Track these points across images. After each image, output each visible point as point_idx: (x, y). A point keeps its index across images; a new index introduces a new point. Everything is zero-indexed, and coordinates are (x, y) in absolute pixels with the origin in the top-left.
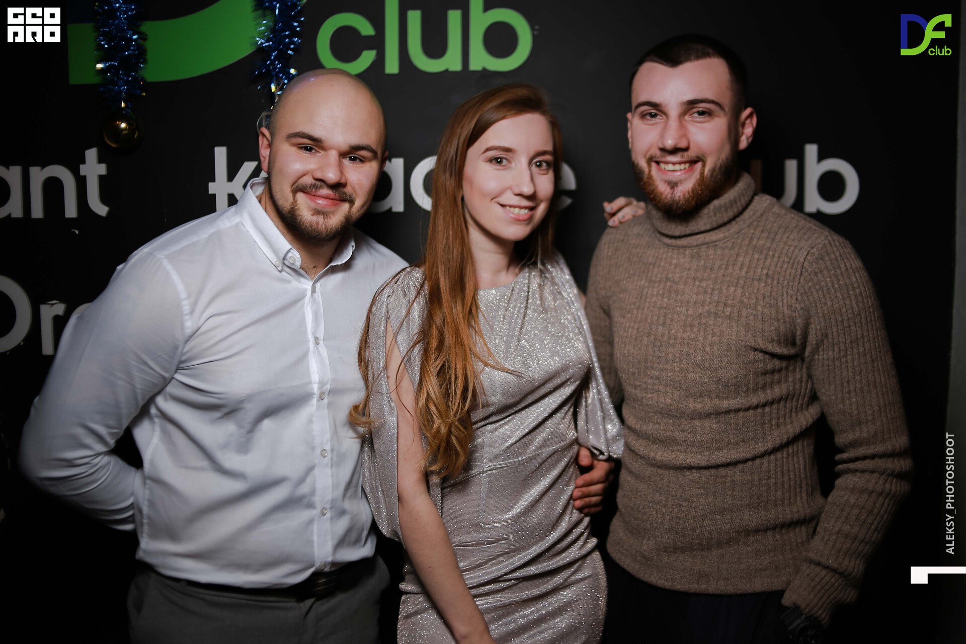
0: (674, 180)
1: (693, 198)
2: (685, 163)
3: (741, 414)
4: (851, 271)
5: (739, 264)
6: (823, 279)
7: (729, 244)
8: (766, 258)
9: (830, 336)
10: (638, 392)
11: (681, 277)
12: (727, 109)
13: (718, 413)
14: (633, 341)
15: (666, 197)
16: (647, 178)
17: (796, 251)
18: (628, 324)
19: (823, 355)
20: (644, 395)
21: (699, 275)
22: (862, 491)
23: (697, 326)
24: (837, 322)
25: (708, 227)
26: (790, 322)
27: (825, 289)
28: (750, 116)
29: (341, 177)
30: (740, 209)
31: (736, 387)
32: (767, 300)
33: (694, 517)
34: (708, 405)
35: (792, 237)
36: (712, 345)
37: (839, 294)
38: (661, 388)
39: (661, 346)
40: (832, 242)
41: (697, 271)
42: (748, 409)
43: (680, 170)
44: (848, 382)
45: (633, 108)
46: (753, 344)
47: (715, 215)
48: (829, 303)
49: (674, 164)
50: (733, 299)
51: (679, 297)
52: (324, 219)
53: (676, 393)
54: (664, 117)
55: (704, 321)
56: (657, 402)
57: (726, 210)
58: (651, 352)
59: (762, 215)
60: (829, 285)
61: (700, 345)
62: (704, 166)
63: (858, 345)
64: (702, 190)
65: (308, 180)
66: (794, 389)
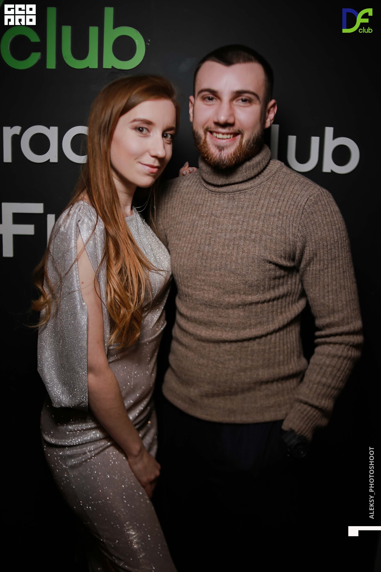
0: (222, 145)
1: (234, 159)
2: (230, 134)
3: (259, 305)
4: (334, 213)
5: (261, 205)
6: (316, 217)
7: (254, 192)
8: (278, 202)
9: (318, 255)
10: (189, 290)
11: (221, 213)
12: (261, 100)
13: (245, 305)
14: (187, 256)
15: (216, 156)
16: (203, 143)
17: (299, 197)
18: (183, 245)
19: (313, 267)
20: (194, 292)
21: (234, 211)
22: (334, 356)
23: (232, 246)
24: (324, 246)
25: (241, 180)
26: (293, 245)
27: (317, 224)
28: (273, 106)
31: (257, 287)
32: (279, 230)
33: (226, 374)
34: (238, 299)
35: (296, 188)
36: (242, 258)
37: (326, 228)
38: (206, 288)
39: (207, 259)
40: (322, 193)
41: (232, 209)
43: (227, 138)
44: (328, 285)
45: (196, 93)
46: (269, 258)
47: (246, 172)
48: (319, 233)
49: (223, 134)
50: (257, 228)
51: (220, 226)
53: (216, 291)
54: (219, 101)
55: (237, 243)
56: (203, 297)
57: (253, 169)
58: (200, 263)
59: (275, 173)
60: (320, 221)
61: (234, 259)
62: (242, 137)
63: (336, 262)
64: (240, 154)
66: (291, 289)
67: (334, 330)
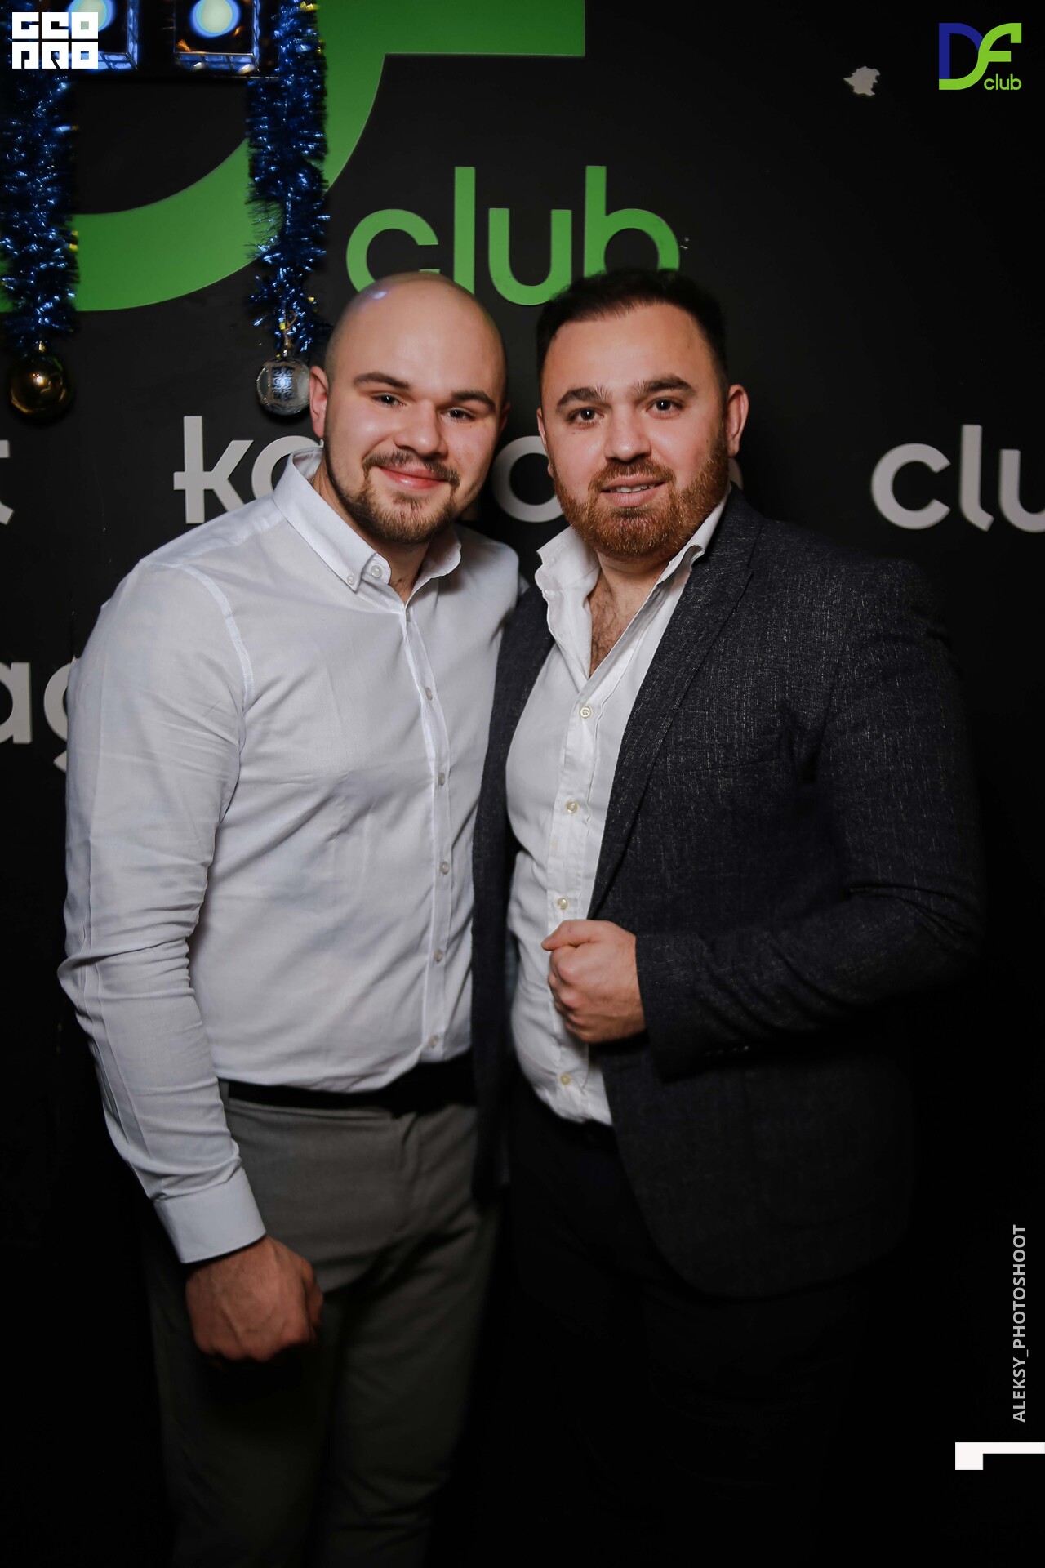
29: (439, 444)
52: (413, 508)
65: (388, 448)
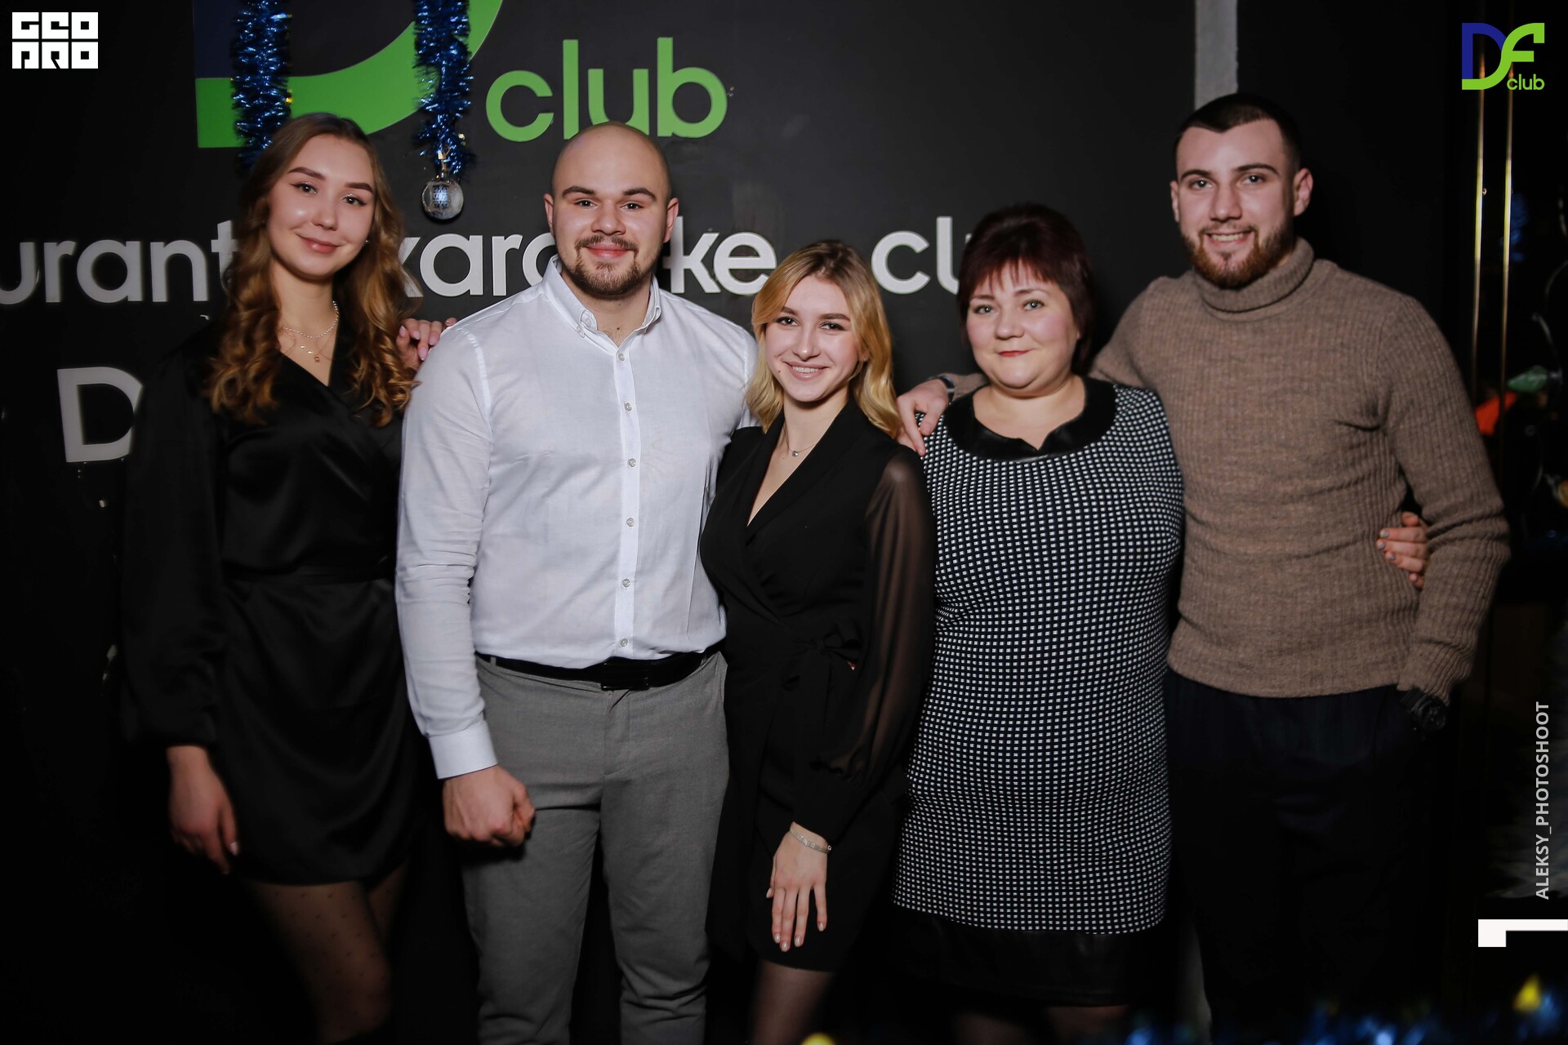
0: (1228, 251)
1: (1248, 269)
2: (1239, 233)
3: (1335, 494)
4: (1430, 331)
5: (1309, 336)
7: (1294, 317)
8: (1338, 327)
9: (1416, 402)
10: (1213, 482)
11: (1246, 355)
12: (1280, 171)
13: (1311, 495)
15: (1221, 269)
16: (1200, 252)
19: (1409, 422)
21: (1266, 351)
22: (1466, 559)
23: (1274, 404)
25: (1269, 301)
26: (1371, 392)
27: (1407, 353)
28: (1305, 178)
29: (618, 226)
30: (1301, 279)
31: (1326, 464)
32: (1345, 371)
34: (1300, 485)
36: (1294, 422)
38: (1241, 474)
39: (1235, 428)
41: (1263, 347)
42: (1340, 488)
43: (1234, 240)
44: (1439, 447)
45: (1180, 176)
46: (1337, 417)
47: (1276, 287)
48: (1413, 367)
49: (1227, 235)
50: (1309, 374)
51: (1248, 376)
52: (609, 270)
53: (1261, 478)
54: (1214, 185)
55: (1280, 399)
57: (1287, 282)
58: (1224, 435)
59: (1324, 283)
60: (1412, 347)
61: (1281, 424)
62: (1257, 236)
64: (1258, 260)
65: (588, 234)
66: (1380, 464)
67: (1457, 517)
